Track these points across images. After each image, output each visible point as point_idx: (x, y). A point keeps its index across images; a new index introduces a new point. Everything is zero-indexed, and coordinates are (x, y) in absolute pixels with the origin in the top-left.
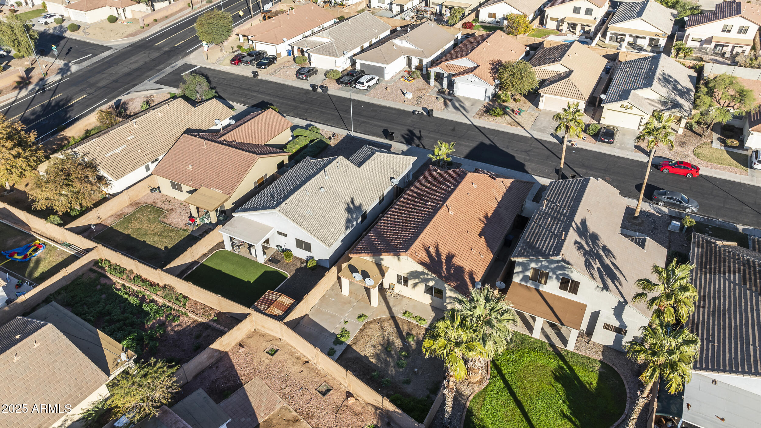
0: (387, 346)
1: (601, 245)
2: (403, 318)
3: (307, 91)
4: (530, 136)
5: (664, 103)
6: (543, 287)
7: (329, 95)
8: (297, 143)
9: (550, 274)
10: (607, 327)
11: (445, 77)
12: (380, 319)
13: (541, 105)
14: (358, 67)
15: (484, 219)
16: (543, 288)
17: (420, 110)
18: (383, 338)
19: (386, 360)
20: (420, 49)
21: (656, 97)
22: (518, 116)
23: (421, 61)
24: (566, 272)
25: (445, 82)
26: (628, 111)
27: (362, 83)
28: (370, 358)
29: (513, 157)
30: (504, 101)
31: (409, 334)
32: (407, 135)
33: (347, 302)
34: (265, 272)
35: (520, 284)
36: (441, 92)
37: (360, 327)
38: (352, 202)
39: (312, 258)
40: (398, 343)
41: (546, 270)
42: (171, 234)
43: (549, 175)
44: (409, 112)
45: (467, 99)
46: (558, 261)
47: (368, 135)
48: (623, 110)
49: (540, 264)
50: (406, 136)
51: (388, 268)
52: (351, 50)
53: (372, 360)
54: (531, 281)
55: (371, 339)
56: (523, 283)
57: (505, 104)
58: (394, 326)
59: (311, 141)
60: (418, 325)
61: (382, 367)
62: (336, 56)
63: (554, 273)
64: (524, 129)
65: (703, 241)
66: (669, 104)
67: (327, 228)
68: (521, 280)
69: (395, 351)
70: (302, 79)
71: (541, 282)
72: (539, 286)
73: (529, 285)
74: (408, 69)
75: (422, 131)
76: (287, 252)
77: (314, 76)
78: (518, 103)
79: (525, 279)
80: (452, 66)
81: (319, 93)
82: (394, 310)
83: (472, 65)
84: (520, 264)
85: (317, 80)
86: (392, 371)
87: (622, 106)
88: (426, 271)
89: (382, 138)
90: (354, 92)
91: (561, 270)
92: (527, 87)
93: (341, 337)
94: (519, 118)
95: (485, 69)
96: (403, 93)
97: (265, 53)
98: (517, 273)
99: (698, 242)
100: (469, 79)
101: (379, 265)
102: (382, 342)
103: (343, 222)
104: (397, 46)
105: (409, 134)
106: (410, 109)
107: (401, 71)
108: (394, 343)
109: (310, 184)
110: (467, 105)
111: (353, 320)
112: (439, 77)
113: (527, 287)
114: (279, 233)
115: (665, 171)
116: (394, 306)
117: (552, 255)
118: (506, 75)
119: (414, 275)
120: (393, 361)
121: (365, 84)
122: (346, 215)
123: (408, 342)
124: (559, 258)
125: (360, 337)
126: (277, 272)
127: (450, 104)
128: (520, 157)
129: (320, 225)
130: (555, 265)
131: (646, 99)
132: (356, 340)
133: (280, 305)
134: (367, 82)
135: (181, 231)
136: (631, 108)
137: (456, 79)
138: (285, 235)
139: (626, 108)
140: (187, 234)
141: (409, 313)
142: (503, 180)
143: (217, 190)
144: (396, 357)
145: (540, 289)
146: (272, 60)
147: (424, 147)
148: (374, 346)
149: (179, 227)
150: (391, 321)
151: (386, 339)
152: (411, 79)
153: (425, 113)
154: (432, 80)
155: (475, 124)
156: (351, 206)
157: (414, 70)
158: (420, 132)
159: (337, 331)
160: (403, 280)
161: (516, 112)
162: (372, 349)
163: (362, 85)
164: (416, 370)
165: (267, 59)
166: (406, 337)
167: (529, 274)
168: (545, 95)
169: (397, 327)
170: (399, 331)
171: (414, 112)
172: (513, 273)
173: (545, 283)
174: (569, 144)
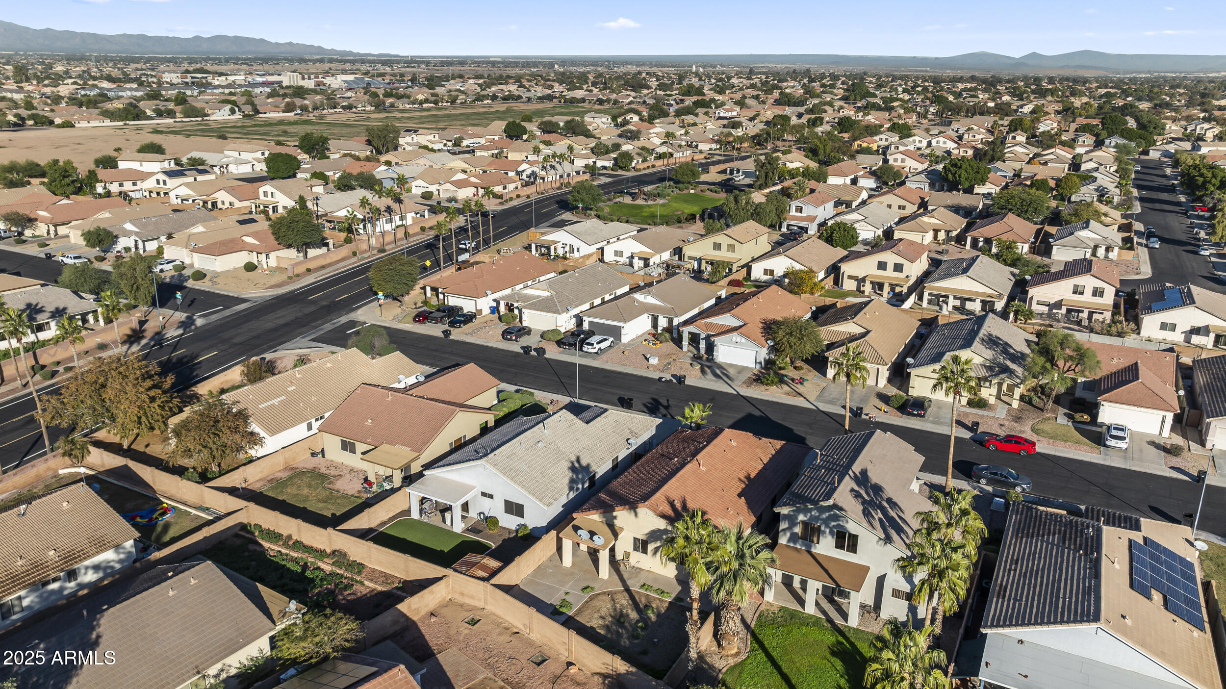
0: (619, 618)
1: (885, 497)
2: (641, 590)
3: (517, 354)
4: (814, 408)
5: (989, 368)
6: (815, 548)
7: (546, 359)
8: (505, 406)
9: (823, 528)
10: (896, 593)
11: (703, 339)
12: (611, 591)
13: (829, 373)
14: (586, 326)
15: (745, 480)
16: (817, 550)
17: (668, 377)
18: (615, 610)
19: (618, 632)
20: (669, 306)
21: (977, 359)
22: (799, 386)
23: (670, 321)
24: (841, 523)
25: (703, 345)
27: (592, 345)
28: (597, 629)
30: (781, 368)
31: (647, 607)
32: (651, 403)
33: (568, 573)
34: (463, 542)
35: (787, 546)
36: (697, 358)
37: (585, 599)
38: (578, 460)
39: (524, 526)
40: (633, 615)
41: (817, 522)
42: (339, 501)
44: (655, 379)
45: (732, 365)
46: (830, 508)
47: (598, 403)
49: (809, 515)
50: (650, 405)
51: (622, 529)
52: (577, 306)
53: (600, 631)
54: (800, 541)
55: (599, 610)
56: (791, 545)
57: (782, 372)
58: (629, 599)
59: (522, 406)
60: (659, 598)
61: (613, 638)
62: (558, 312)
63: (827, 526)
64: (808, 400)
65: (1023, 508)
66: (997, 369)
67: (546, 485)
68: (789, 541)
69: (629, 623)
70: (511, 340)
71: (813, 542)
72: (810, 547)
73: (798, 546)
74: (654, 332)
75: (671, 400)
76: (491, 521)
77: (526, 338)
78: (800, 372)
79: (794, 538)
80: (712, 325)
81: (533, 356)
82: (629, 582)
83: (736, 323)
84: (787, 517)
85: (532, 341)
86: (625, 642)
87: (934, 371)
88: (669, 527)
90: (580, 356)
91: (834, 521)
92: (809, 349)
93: (562, 608)
94: (800, 388)
95: (756, 328)
96: (646, 357)
97: (461, 309)
98: (784, 530)
100: (734, 339)
101: (611, 526)
102: (612, 613)
103: (566, 481)
104: (638, 301)
105: (654, 403)
106: (656, 376)
107: (644, 334)
108: (628, 615)
109: (526, 437)
110: (732, 372)
111: (576, 591)
112: (694, 339)
113: (796, 549)
114: (484, 494)
115: (991, 447)
116: (629, 579)
117: (823, 500)
118: (781, 334)
119: (654, 535)
120: (627, 632)
121: (595, 345)
122: (570, 474)
123: (646, 615)
124: (830, 502)
125: (585, 609)
126: (478, 542)
127: (708, 371)
129: (537, 481)
130: (827, 514)
132: (580, 611)
133: (484, 568)
134: (598, 343)
135: (353, 498)
137: (716, 340)
140: (360, 501)
141: (648, 586)
142: (771, 440)
143: (404, 448)
144: (631, 628)
145: (813, 550)
146: (469, 318)
147: (673, 418)
148: (602, 618)
149: (350, 494)
150: (626, 594)
151: (618, 610)
152: (658, 342)
153: (674, 381)
154: (685, 343)
155: (742, 394)
156: (577, 465)
157: (661, 332)
158: (668, 401)
159: (556, 602)
160: (641, 545)
161: (797, 381)
162: (601, 620)
163: (590, 347)
164: (656, 640)
165: (464, 315)
166: (643, 609)
167: (797, 530)
168: (833, 360)
169: (632, 599)
170: (635, 604)
172: (779, 532)
173: (817, 541)
174: (864, 417)
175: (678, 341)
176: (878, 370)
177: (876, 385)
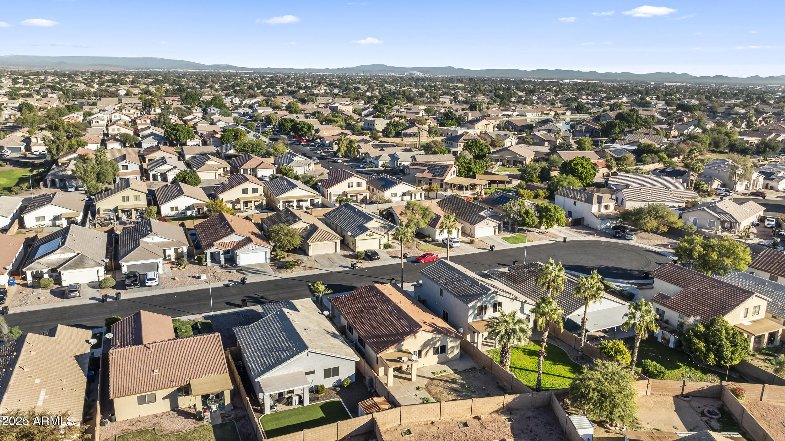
0: (453, 390)
2: (437, 375)
3: (94, 304)
5: (384, 227)
7: (127, 300)
9: (488, 305)
11: (222, 255)
12: (427, 383)
13: (310, 253)
14: (125, 270)
16: (485, 317)
18: (445, 388)
19: (464, 395)
20: (172, 241)
21: (378, 225)
22: (302, 264)
24: (495, 299)
25: (222, 259)
26: (372, 237)
27: (154, 279)
30: (283, 258)
31: (453, 379)
34: (321, 406)
35: (473, 322)
37: (427, 393)
38: (328, 332)
39: (342, 380)
40: (455, 386)
41: (485, 303)
46: (490, 294)
47: (221, 311)
48: (368, 237)
49: (482, 301)
50: (251, 301)
54: (478, 316)
55: (441, 393)
56: (475, 320)
58: (440, 381)
60: (448, 374)
62: (99, 265)
63: (490, 303)
64: (320, 269)
66: (387, 227)
68: (473, 319)
69: (461, 389)
70: (70, 297)
71: (483, 314)
72: (482, 317)
73: (478, 320)
75: (256, 293)
77: (79, 291)
78: (291, 257)
79: (475, 318)
80: (225, 243)
81: (111, 301)
82: (425, 375)
84: (471, 308)
85: (90, 293)
86: (474, 396)
87: (367, 235)
88: (434, 336)
89: (235, 308)
90: (147, 290)
91: (493, 299)
94: (306, 265)
96: (194, 277)
98: (470, 315)
101: (403, 351)
102: (448, 390)
105: (251, 298)
106: (220, 285)
109: (298, 329)
110: (259, 268)
111: (417, 392)
114: (307, 374)
115: (423, 262)
119: (426, 345)
120: (468, 393)
123: (459, 382)
124: (492, 290)
125: (436, 396)
127: (245, 272)
130: (489, 297)
131: (374, 228)
133: (381, 403)
135: (200, 429)
136: (372, 235)
137: (237, 252)
138: (313, 372)
139: (370, 235)
140: (210, 426)
141: (435, 372)
143: (210, 375)
144: (465, 391)
145: (484, 319)
149: (192, 428)
150: (435, 380)
151: (448, 388)
152: (182, 266)
153: (237, 283)
155: (284, 277)
156: (331, 334)
157: (174, 260)
159: (421, 401)
160: (418, 354)
161: (299, 262)
162: (450, 395)
163: (153, 281)
164: (484, 387)
166: (453, 381)
167: (476, 312)
168: (312, 244)
169: (442, 380)
170: (447, 381)
171: (227, 286)
172: (468, 317)
173: (485, 313)
174: (357, 268)
175: (200, 262)
176: (336, 243)
177: (336, 251)
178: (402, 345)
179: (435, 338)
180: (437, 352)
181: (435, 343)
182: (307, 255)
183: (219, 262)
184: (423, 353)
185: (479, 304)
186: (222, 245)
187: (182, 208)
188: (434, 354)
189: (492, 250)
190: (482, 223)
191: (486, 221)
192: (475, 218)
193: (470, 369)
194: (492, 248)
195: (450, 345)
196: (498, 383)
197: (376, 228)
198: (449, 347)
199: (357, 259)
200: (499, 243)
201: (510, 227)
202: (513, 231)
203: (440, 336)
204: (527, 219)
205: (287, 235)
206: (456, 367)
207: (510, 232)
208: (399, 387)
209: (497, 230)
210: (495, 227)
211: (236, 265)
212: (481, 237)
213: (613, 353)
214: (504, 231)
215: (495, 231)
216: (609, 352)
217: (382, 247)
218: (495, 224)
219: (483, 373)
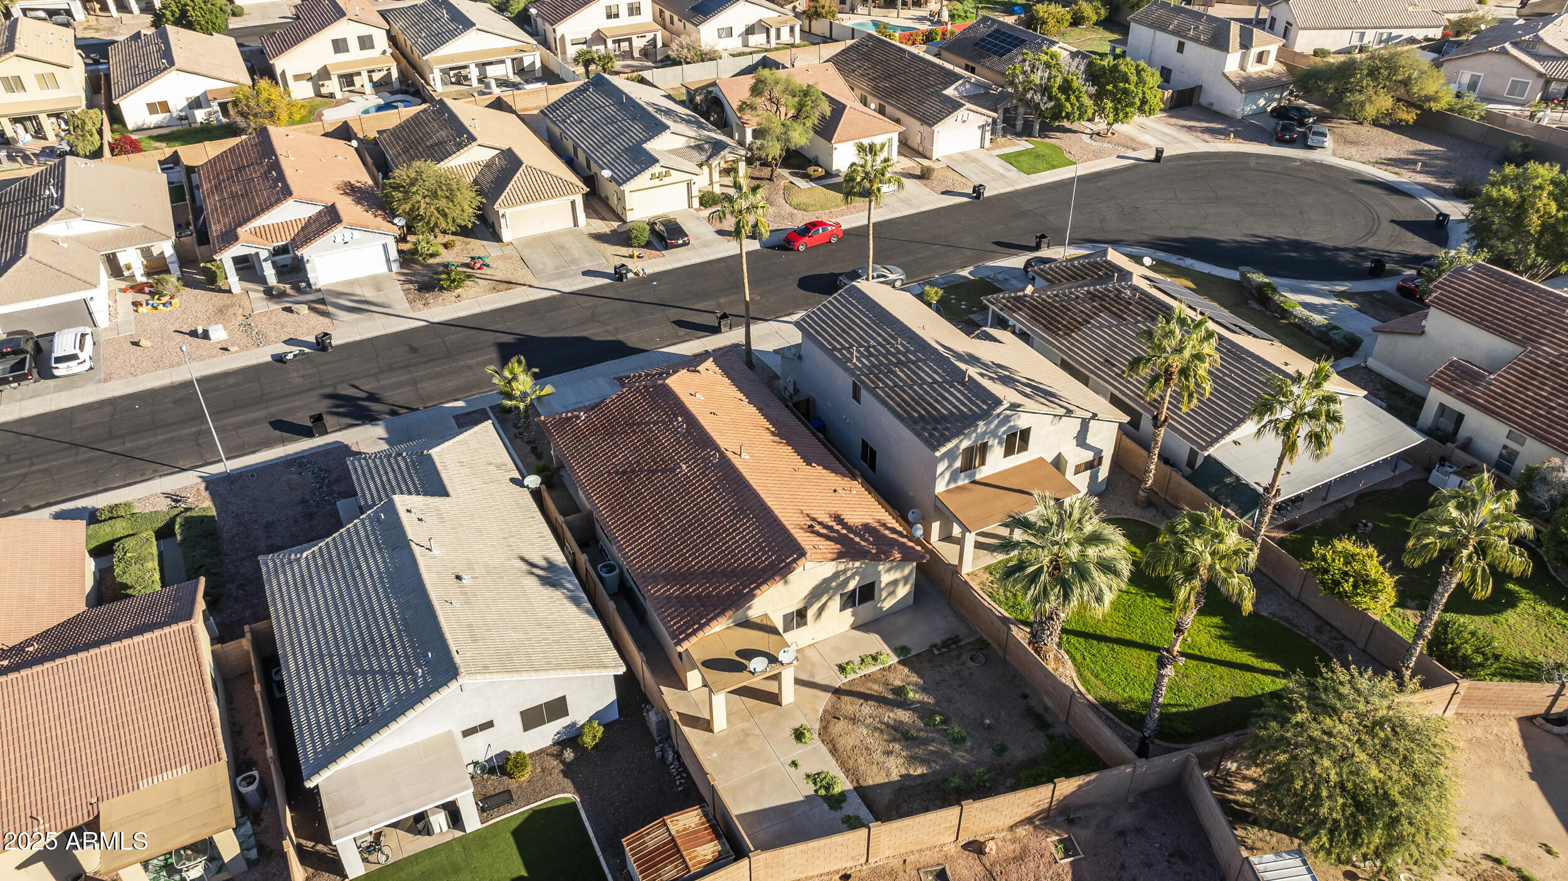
0: (900, 734)
2: (851, 677)
4: (556, 293)
5: (699, 148)
6: (980, 473)
8: (133, 556)
9: (990, 442)
10: (1078, 469)
11: (266, 260)
12: (825, 711)
13: (506, 234)
15: (774, 438)
16: (982, 473)
18: (876, 728)
19: (932, 752)
20: (133, 225)
21: (680, 142)
22: (485, 270)
24: (1012, 423)
25: (269, 272)
26: (666, 180)
27: (70, 358)
28: (912, 772)
29: (585, 340)
30: (432, 255)
31: (899, 691)
32: (338, 406)
33: (740, 737)
35: (949, 491)
37: (824, 750)
38: (531, 564)
39: (573, 727)
40: (904, 716)
41: (983, 439)
43: (678, 337)
44: (266, 364)
45: (351, 283)
46: (999, 414)
47: (254, 452)
48: (656, 182)
49: (973, 436)
50: (341, 410)
51: (766, 616)
53: (919, 771)
54: (962, 475)
55: (867, 749)
56: (952, 486)
57: (438, 260)
58: (861, 701)
60: (884, 669)
61: (944, 765)
63: (996, 437)
64: (530, 286)
66: (706, 146)
68: (948, 483)
69: (921, 730)
71: (977, 466)
72: (974, 474)
73: (960, 483)
74: (128, 283)
75: (356, 383)
76: (513, 758)
79: (954, 478)
80: (268, 230)
82: (819, 679)
83: (311, 211)
84: (945, 456)
86: (961, 757)
87: (653, 177)
88: (842, 567)
89: (296, 441)
90: (60, 389)
91: (1004, 425)
92: (466, 208)
93: (827, 788)
94: (497, 274)
95: (347, 207)
96: (193, 334)
98: (941, 474)
99: (1005, 306)
100: (339, 239)
102: (885, 737)
103: (572, 608)
105: (340, 402)
106: (261, 357)
107: (117, 293)
108: (901, 722)
109: (434, 584)
110: (369, 294)
111: (797, 751)
112: (247, 266)
113: (958, 487)
114: (467, 733)
115: (802, 248)
117: (993, 408)
119: (816, 594)
120: (943, 744)
122: (557, 594)
123: (913, 702)
124: (1006, 405)
125: (851, 762)
126: (538, 812)
127: (331, 309)
128: (596, 333)
130: (996, 422)
131: (670, 151)
132: (852, 772)
133: (693, 838)
134: (81, 350)
136: (667, 174)
138: (489, 725)
139: (660, 177)
141: (847, 664)
143: (167, 775)
144: (935, 735)
145: (978, 477)
147: (412, 410)
148: (888, 753)
150: (846, 699)
151: (883, 727)
152: (165, 299)
153: (307, 350)
154: (232, 281)
155: (436, 320)
156: (540, 572)
157: (144, 279)
158: (355, 387)
159: (809, 789)
160: (797, 618)
161: (478, 265)
162: (892, 758)
163: (73, 363)
164: (987, 721)
166: (897, 698)
167: (958, 464)
168: (508, 211)
169: (866, 697)
170: (880, 700)
171: (279, 359)
172: (935, 479)
173: (983, 463)
174: (630, 275)
175: (210, 281)
176: (573, 203)
177: (576, 224)
178: (750, 608)
179: (845, 571)
180: (849, 601)
181: (846, 582)
182: (501, 241)
183: (261, 280)
184: (811, 613)
185: (966, 444)
186: (261, 233)
187: (177, 104)
188: (843, 608)
189: (978, 197)
190: (950, 121)
191: (961, 113)
192: (933, 104)
193: (945, 644)
194: (978, 190)
195: (886, 579)
196: (1025, 696)
197: (675, 152)
198: (883, 585)
199: (631, 246)
200: (993, 172)
201: (1019, 124)
202: (1026, 132)
203: (857, 564)
204: (1068, 105)
205: (434, 195)
206: (904, 640)
207: (1019, 135)
208: (746, 733)
209: (988, 136)
210: (982, 127)
211: (309, 285)
212: (949, 157)
213: (1347, 587)
214: (1005, 133)
215: (983, 139)
216: (1337, 583)
217: (696, 203)
218: (982, 120)
219: (982, 658)
